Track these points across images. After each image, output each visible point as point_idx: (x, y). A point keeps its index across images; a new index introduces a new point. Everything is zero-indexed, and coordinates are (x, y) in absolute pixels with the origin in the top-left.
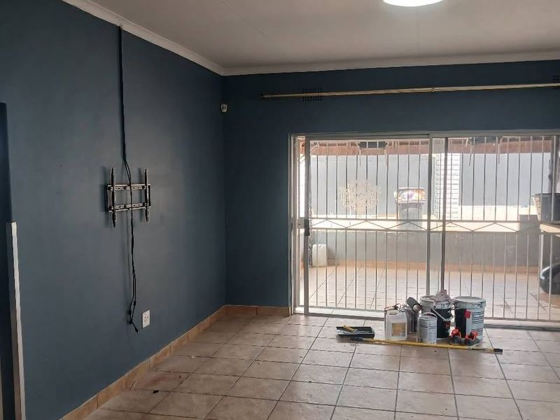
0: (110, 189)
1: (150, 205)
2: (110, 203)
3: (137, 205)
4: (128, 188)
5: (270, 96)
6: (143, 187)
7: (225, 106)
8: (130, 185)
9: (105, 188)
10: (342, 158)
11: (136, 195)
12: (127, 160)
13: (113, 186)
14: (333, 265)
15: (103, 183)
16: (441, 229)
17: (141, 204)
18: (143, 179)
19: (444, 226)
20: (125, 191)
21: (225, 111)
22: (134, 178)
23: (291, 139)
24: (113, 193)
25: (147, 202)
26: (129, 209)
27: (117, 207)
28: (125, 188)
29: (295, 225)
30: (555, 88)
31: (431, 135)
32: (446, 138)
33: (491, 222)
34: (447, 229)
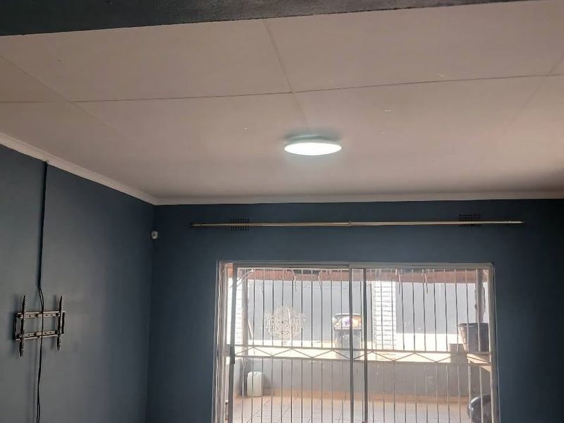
0: (19, 316)
1: (63, 333)
2: (18, 332)
3: (48, 333)
4: (40, 316)
5: (198, 225)
6: (57, 314)
7: (156, 233)
8: (42, 313)
9: (15, 316)
10: (278, 283)
11: (48, 323)
12: (42, 288)
13: (23, 313)
14: (268, 394)
15: (13, 311)
16: (362, 358)
17: (53, 332)
18: (58, 306)
19: (366, 355)
20: (36, 319)
21: (155, 237)
22: (48, 305)
23: (218, 266)
24: (22, 321)
25: (59, 329)
26: (39, 337)
27: (26, 335)
28: (37, 315)
29: (221, 352)
30: (461, 225)
31: (351, 266)
32: (365, 269)
33: (411, 351)
34: (369, 359)
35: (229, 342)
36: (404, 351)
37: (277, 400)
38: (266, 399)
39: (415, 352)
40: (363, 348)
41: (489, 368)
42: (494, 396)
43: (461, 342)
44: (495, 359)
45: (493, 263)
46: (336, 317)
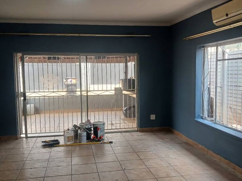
10: (40, 64)
14: (38, 113)
16: (86, 94)
23: (14, 54)
29: (18, 96)
30: (126, 37)
31: (80, 54)
32: (86, 56)
33: (105, 90)
34: (88, 94)
35: (22, 91)
36: (103, 90)
37: (42, 116)
38: (37, 115)
39: (107, 91)
40: (86, 90)
41: (135, 96)
42: (137, 106)
43: (121, 86)
44: (138, 91)
45: (138, 53)
46: (65, 79)
